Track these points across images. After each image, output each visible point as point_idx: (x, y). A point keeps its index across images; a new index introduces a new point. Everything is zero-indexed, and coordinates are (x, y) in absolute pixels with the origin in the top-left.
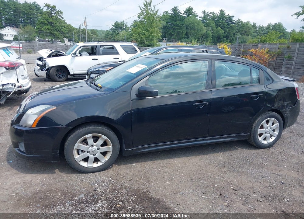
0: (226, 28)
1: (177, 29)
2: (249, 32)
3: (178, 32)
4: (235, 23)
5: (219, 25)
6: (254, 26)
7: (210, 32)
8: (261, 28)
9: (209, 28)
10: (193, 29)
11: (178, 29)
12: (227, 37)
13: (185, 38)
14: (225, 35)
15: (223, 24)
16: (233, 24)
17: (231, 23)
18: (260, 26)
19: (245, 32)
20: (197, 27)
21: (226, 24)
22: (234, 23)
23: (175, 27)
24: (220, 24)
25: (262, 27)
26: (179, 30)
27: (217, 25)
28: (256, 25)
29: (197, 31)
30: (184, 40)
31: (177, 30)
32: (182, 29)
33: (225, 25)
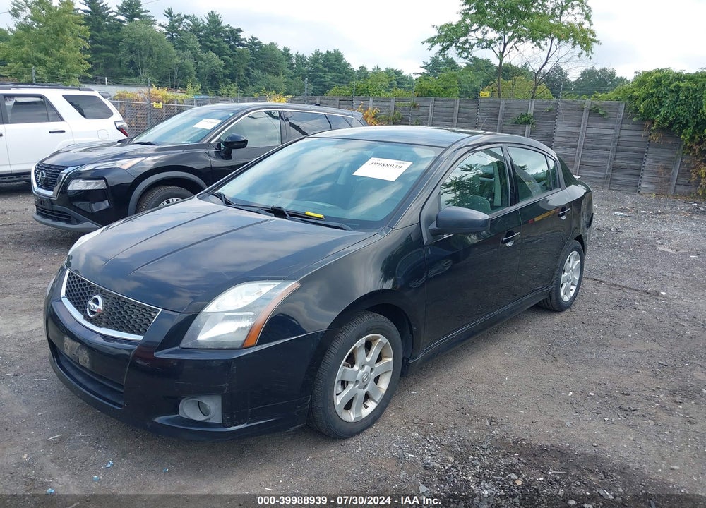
0: (226, 55)
1: (102, 51)
2: (278, 66)
3: (107, 58)
4: (247, 45)
5: (211, 48)
6: (286, 52)
7: (190, 63)
8: (301, 59)
9: (186, 52)
10: (148, 54)
11: (107, 51)
12: (232, 77)
13: (129, 75)
14: (227, 72)
15: (219, 45)
16: (241, 47)
17: (237, 45)
18: (298, 56)
19: (270, 66)
20: (157, 49)
21: (227, 46)
22: (243, 45)
23: (98, 45)
24: (211, 45)
25: (303, 58)
26: (110, 55)
27: (205, 48)
28: (290, 52)
29: (158, 58)
30: (126, 79)
31: (104, 54)
32: (118, 52)
33: (224, 47)
